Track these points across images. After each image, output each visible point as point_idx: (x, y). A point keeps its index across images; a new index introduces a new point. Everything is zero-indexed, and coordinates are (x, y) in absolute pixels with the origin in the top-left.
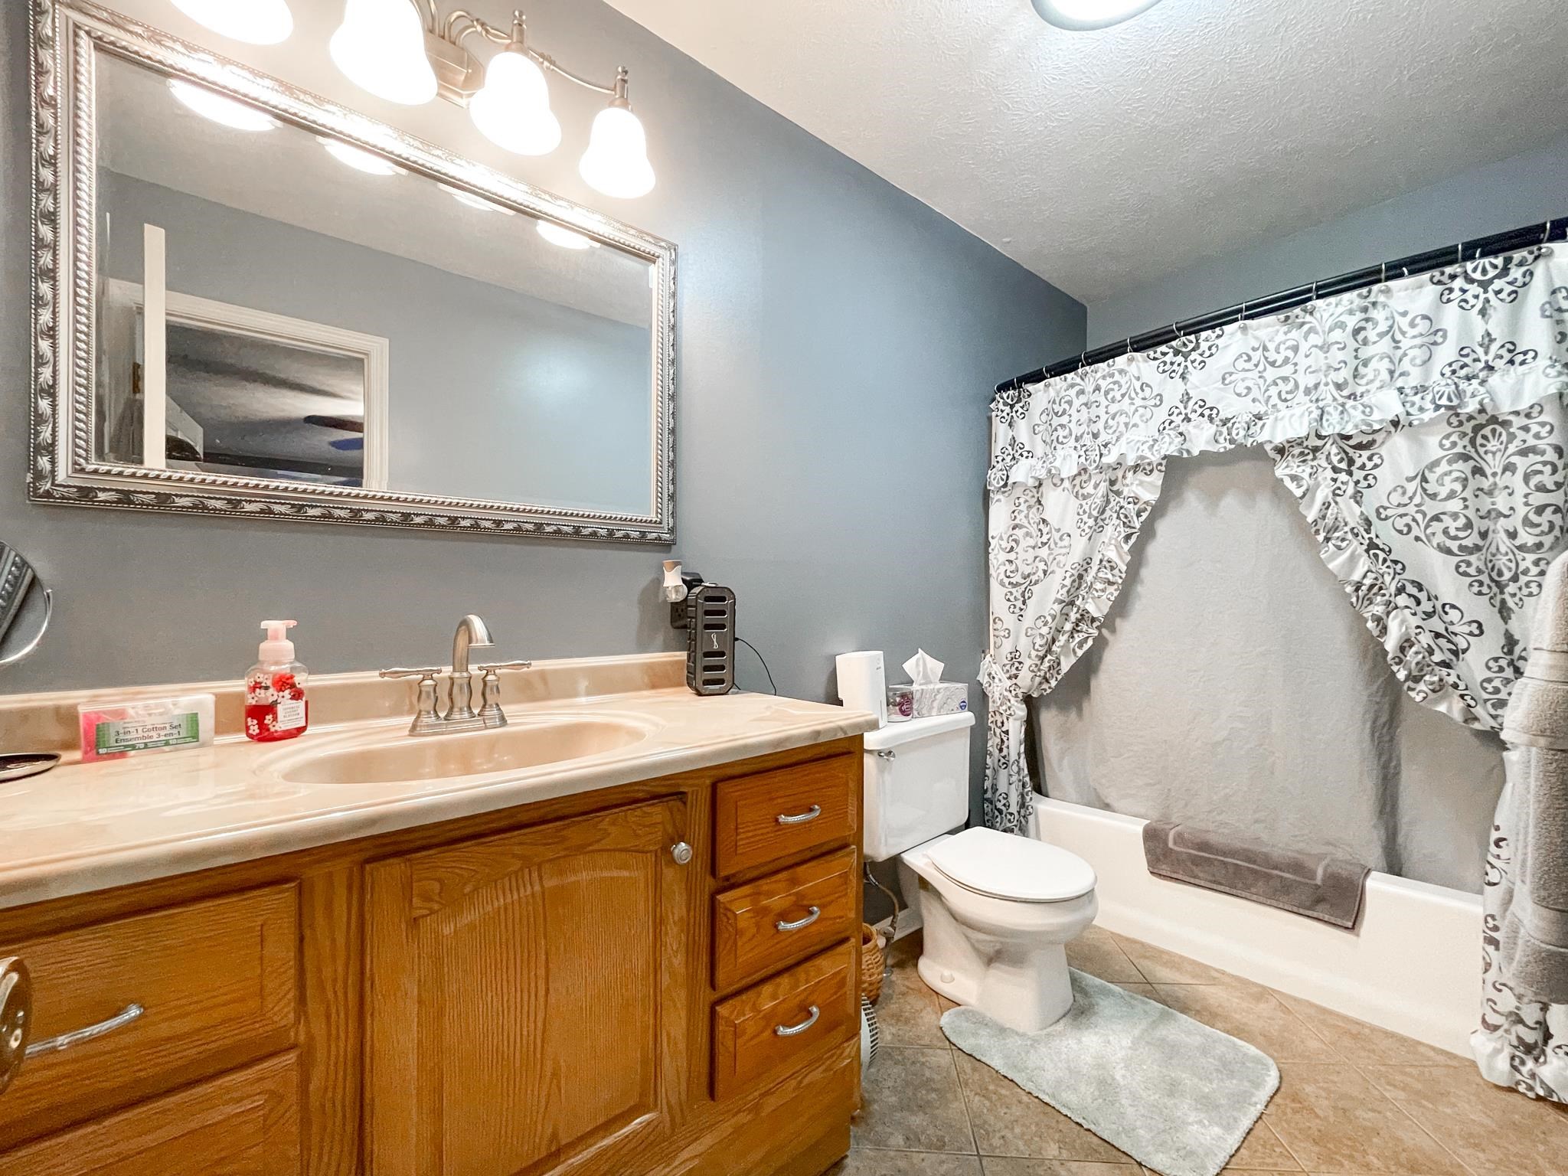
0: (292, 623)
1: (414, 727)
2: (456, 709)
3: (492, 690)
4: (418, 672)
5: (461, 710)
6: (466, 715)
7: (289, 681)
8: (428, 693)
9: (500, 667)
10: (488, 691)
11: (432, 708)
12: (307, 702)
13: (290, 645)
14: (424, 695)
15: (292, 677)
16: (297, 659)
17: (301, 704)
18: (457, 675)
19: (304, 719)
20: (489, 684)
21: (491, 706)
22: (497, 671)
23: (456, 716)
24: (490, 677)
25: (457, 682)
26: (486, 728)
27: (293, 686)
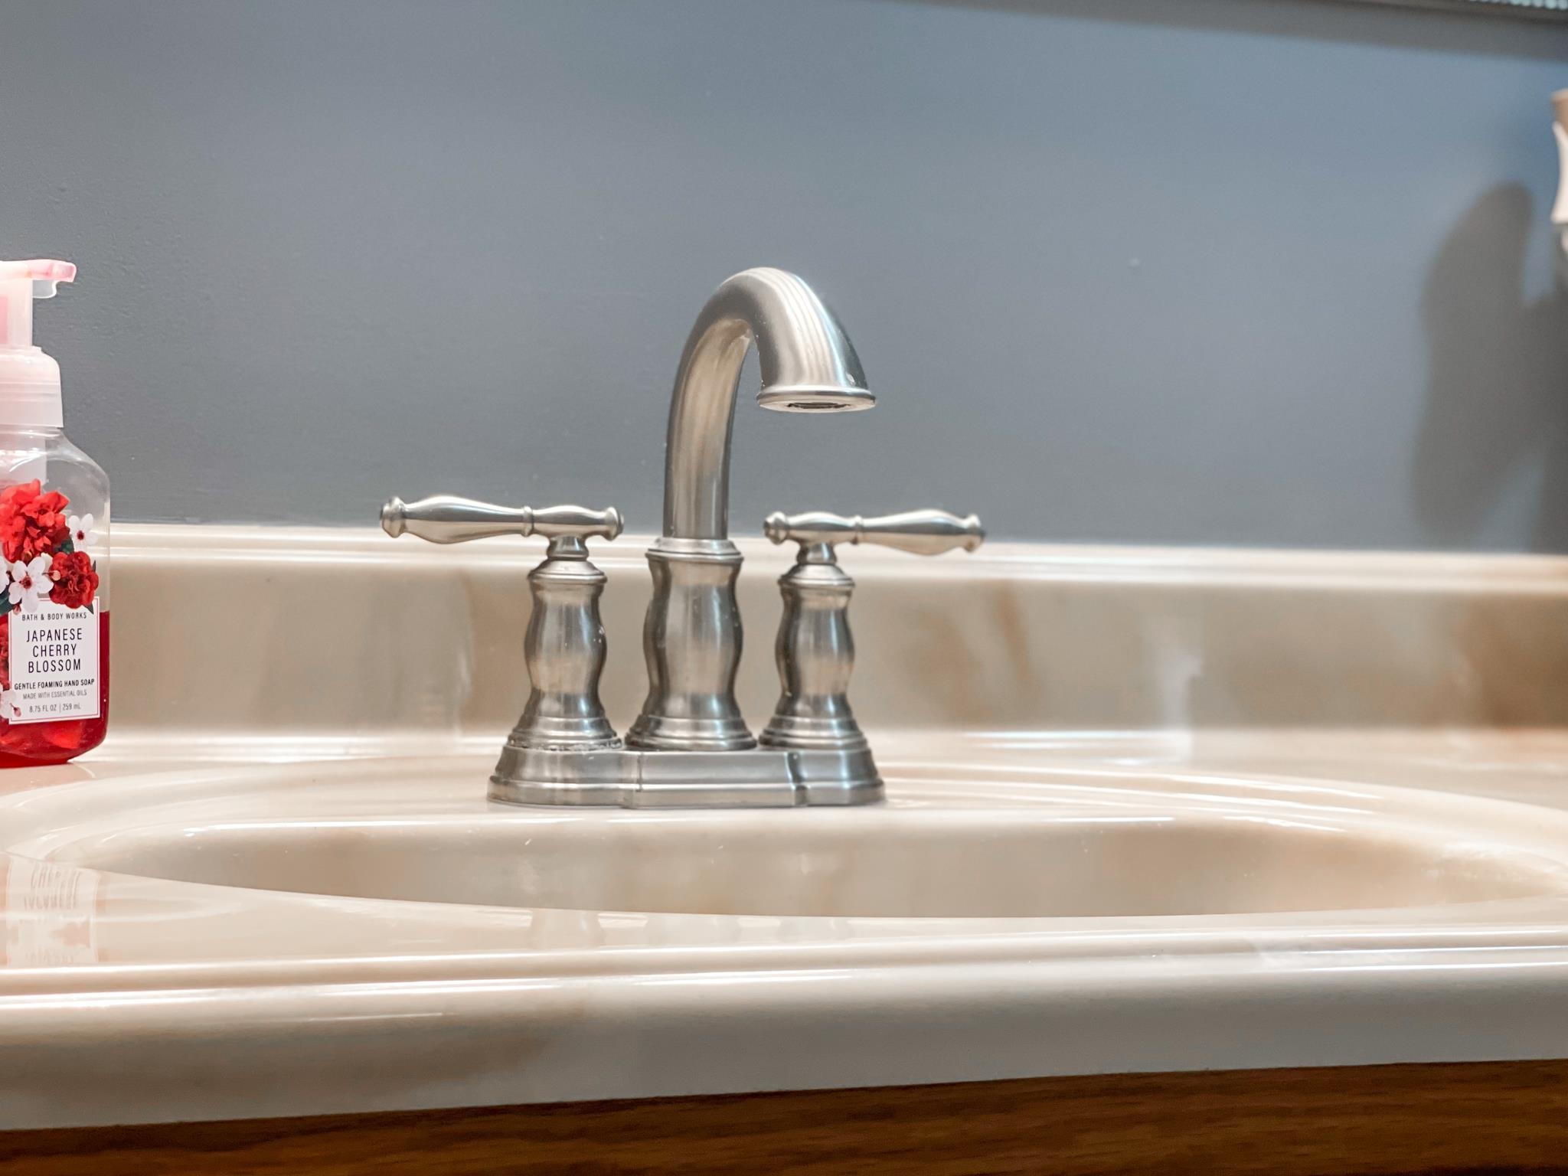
0: (61, 270)
1: (509, 767)
2: (676, 704)
3: (820, 632)
4: (531, 525)
5: (697, 707)
6: (716, 732)
7: (48, 520)
8: (569, 617)
9: (856, 536)
10: (804, 636)
11: (581, 687)
12: (104, 618)
13: (45, 369)
14: (551, 630)
15: (57, 503)
16: (74, 429)
17: (88, 622)
18: (681, 547)
19: (94, 689)
20: (811, 603)
21: (817, 706)
22: (843, 550)
23: (676, 731)
24: (813, 575)
25: (685, 578)
26: (803, 799)
27: (58, 540)
